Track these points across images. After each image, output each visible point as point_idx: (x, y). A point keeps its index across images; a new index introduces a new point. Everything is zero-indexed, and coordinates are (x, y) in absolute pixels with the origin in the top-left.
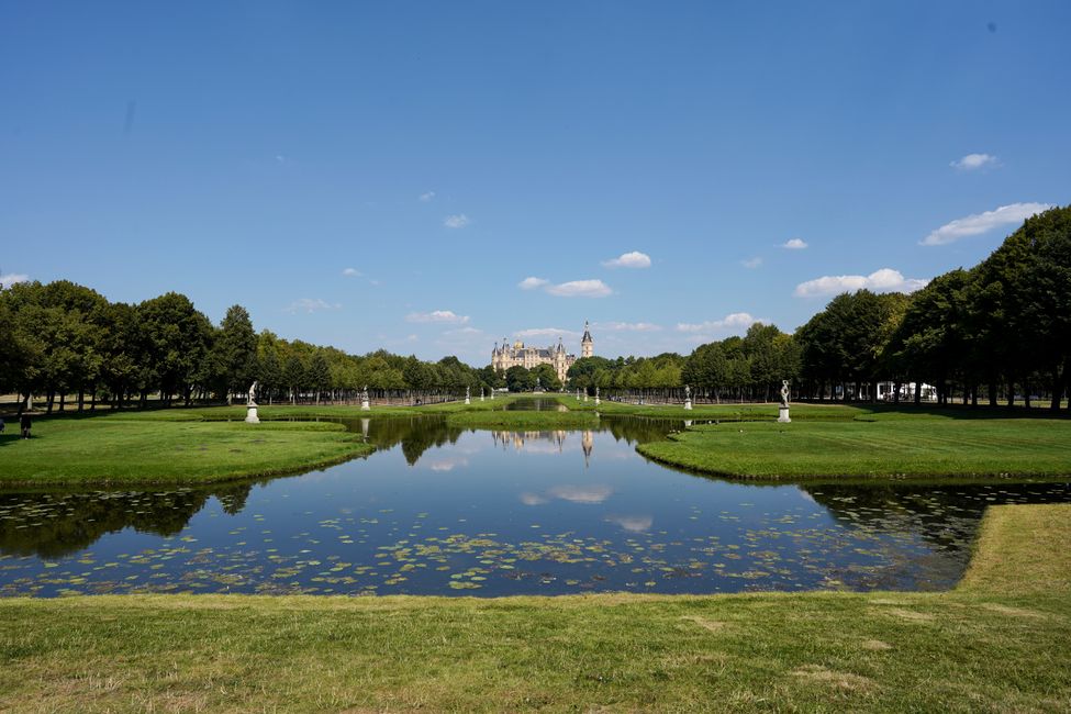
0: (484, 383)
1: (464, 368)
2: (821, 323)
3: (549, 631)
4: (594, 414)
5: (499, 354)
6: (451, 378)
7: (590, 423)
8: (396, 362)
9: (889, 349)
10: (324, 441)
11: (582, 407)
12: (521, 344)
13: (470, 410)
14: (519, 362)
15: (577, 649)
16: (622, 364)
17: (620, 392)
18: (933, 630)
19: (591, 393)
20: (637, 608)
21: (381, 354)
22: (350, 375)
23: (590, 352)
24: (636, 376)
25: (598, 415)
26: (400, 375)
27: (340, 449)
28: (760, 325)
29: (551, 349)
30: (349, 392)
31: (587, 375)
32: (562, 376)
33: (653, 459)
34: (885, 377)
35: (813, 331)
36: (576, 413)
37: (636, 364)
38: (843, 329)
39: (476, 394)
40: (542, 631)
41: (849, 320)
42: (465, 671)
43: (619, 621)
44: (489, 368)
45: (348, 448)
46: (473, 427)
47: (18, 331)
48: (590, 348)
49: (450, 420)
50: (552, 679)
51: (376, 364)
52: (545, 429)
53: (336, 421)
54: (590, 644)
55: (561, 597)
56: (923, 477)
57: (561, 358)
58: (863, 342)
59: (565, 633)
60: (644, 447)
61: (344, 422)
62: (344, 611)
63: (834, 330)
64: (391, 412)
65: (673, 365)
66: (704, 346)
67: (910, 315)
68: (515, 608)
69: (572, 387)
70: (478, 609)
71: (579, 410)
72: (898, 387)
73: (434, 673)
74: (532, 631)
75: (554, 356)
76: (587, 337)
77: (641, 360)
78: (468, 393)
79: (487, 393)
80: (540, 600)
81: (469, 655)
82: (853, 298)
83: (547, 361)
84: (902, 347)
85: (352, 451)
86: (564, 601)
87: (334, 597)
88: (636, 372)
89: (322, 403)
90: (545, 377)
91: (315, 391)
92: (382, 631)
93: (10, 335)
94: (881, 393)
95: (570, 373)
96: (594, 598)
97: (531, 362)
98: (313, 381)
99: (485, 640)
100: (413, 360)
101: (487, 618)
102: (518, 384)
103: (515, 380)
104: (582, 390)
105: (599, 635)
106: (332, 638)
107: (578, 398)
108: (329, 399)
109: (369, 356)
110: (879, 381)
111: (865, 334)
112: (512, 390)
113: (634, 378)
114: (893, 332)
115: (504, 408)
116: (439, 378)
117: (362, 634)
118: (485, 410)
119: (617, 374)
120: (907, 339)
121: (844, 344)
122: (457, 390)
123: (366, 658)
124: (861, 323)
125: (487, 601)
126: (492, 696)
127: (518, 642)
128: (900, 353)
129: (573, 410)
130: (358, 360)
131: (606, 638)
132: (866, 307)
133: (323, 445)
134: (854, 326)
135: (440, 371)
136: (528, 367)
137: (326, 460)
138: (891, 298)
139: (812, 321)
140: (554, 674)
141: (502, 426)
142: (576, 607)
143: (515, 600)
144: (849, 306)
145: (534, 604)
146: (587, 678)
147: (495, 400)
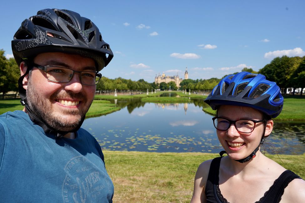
0: (152, 88)
1: (146, 83)
2: (268, 67)
3: (179, 161)
4: (189, 98)
5: (157, 78)
6: (142, 86)
7: (188, 101)
8: (125, 81)
9: (292, 77)
10: (105, 106)
11: (184, 95)
12: (164, 75)
13: (149, 96)
14: (163, 81)
15: (188, 166)
16: (198, 82)
17: (197, 91)
18: (291, 165)
19: (188, 91)
20: (204, 156)
21: (119, 78)
22: (111, 85)
23: (187, 77)
24: (203, 85)
25: (190, 98)
26: (126, 85)
27: (110, 109)
28: (246, 68)
29: (174, 76)
30: (110, 91)
31: (186, 85)
32: (178, 85)
33: (208, 113)
34: (290, 86)
35: (265, 70)
36: (183, 98)
37: (203, 82)
38: (276, 70)
39: (150, 91)
40: (177, 161)
41: (279, 66)
42: (159, 169)
43: (199, 160)
44: (154, 83)
45: (113, 109)
46: (149, 102)
47: (13, 73)
48: (187, 76)
49: (143, 100)
50: (182, 172)
51: (118, 82)
52: (172, 103)
53: (106, 100)
54: (191, 165)
55: (181, 153)
56: (299, 120)
57: (178, 79)
58: (283, 74)
59: (184, 162)
60: (205, 109)
61: (109, 100)
62: (121, 155)
63: (273, 70)
64: (124, 97)
65: (215, 82)
66: (226, 76)
67: (302, 64)
68: (168, 155)
69: (181, 89)
70: (158, 155)
71: (184, 97)
72: (294, 90)
73: (151, 170)
74: (175, 161)
75: (175, 79)
76: (186, 72)
77: (204, 80)
78: (148, 91)
79: (154, 91)
80: (175, 154)
81: (159, 166)
82: (281, 59)
83: (173, 80)
84: (297, 76)
85: (114, 110)
86: (182, 154)
87: (116, 151)
88: (202, 84)
89: (102, 94)
90: (172, 86)
91: (100, 90)
92: (134, 160)
93: (11, 74)
94: (288, 91)
95: (181, 84)
96: (190, 154)
97: (168, 81)
98: (99, 87)
99: (162, 163)
100: (130, 81)
101: (161, 158)
102: (163, 88)
103: (162, 87)
104: (184, 90)
105: (194, 163)
106: (121, 161)
107: (183, 93)
108: (104, 93)
109: (116, 79)
110: (288, 87)
111: (284, 71)
112: (162, 90)
113: (202, 86)
114: (294, 71)
115: (159, 96)
116: (138, 86)
117: (129, 160)
118: (153, 96)
119: (196, 85)
120: (299, 73)
121: (276, 75)
122: (144, 90)
123: (132, 166)
124: (283, 67)
125: (160, 154)
126: (167, 175)
127: (171, 163)
128: (296, 78)
129: (182, 97)
130: (113, 81)
131: (195, 163)
132: (285, 62)
133: (105, 108)
134: (280, 69)
135: (139, 84)
136: (167, 82)
137: (107, 112)
138: (295, 58)
139: (265, 67)
140: (182, 171)
141: (159, 102)
142: (186, 156)
143: (167, 153)
144: (279, 61)
145: (173, 155)
146: (191, 172)
147: (156, 93)
